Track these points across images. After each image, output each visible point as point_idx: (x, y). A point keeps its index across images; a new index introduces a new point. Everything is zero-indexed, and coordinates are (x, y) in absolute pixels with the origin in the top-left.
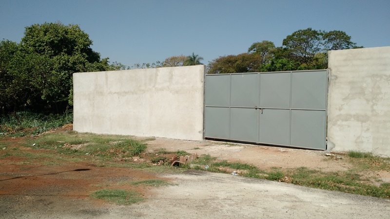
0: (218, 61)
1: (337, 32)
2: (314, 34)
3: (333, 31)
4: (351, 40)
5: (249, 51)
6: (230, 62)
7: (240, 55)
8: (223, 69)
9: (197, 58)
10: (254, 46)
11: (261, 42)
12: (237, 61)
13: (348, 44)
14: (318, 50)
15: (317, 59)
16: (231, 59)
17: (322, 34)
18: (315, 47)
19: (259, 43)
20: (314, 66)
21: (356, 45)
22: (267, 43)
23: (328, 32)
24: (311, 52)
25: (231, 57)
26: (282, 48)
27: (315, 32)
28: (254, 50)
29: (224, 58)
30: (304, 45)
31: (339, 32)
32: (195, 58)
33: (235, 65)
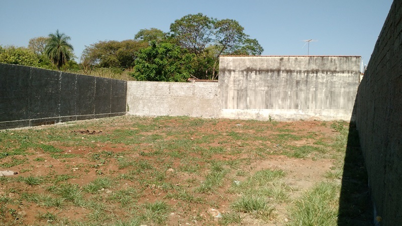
0: (97, 46)
1: (229, 20)
2: (205, 21)
3: (225, 19)
4: (244, 32)
5: (136, 38)
6: (111, 48)
7: (124, 41)
8: (103, 56)
9: (63, 37)
10: (141, 33)
11: (149, 29)
12: (119, 48)
13: (241, 36)
14: (209, 40)
15: (207, 51)
16: (113, 45)
17: (213, 23)
18: (205, 36)
19: (147, 31)
20: (205, 58)
21: (249, 38)
22: (156, 31)
23: (221, 20)
24: (201, 43)
25: (113, 42)
26: (169, 34)
27: (206, 19)
28: (141, 38)
29: (104, 43)
30: (194, 34)
31: (232, 20)
32: (59, 37)
33: (117, 52)
